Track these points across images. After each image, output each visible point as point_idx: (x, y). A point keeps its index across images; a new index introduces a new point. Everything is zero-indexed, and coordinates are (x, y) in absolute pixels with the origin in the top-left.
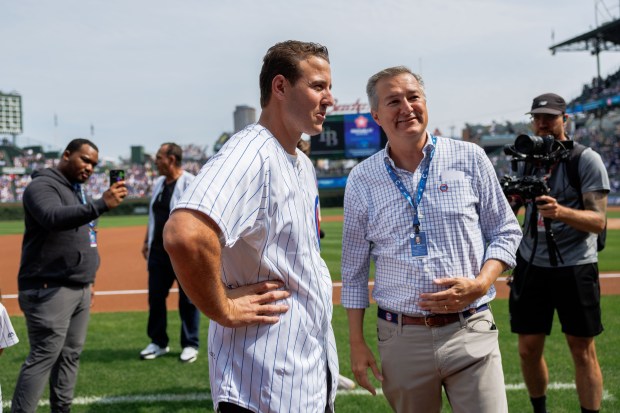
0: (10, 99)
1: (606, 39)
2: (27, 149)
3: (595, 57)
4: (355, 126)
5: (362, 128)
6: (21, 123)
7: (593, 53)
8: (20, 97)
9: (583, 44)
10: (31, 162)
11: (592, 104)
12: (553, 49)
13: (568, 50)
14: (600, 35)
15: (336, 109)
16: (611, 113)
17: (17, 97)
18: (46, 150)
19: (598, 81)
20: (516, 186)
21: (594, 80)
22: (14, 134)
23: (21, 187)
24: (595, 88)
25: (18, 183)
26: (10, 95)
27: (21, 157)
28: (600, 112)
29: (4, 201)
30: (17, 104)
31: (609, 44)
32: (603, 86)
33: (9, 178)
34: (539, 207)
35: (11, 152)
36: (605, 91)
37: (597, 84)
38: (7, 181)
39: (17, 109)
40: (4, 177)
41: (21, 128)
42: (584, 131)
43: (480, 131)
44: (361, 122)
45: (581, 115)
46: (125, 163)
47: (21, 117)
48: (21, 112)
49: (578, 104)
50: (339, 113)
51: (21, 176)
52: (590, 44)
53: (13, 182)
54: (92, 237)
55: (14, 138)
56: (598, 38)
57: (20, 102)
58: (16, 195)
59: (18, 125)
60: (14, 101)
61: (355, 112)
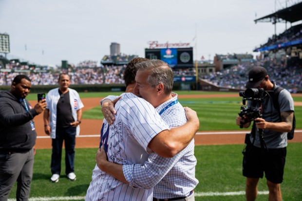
0: (4, 36)
1: (279, 17)
2: (12, 60)
3: (274, 25)
4: (166, 54)
5: (169, 55)
6: (9, 48)
7: (273, 23)
8: (8, 36)
9: (269, 19)
10: (14, 67)
11: (272, 47)
12: (256, 21)
13: (262, 22)
14: (277, 15)
15: (157, 46)
16: (280, 51)
17: (7, 36)
18: (21, 61)
19: (275, 36)
20: (246, 112)
21: (273, 36)
22: (6, 53)
23: (9, 78)
24: (273, 39)
25: (8, 77)
26: (4, 35)
27: (9, 64)
28: (275, 51)
29: (1, 85)
30: (7, 39)
31: (280, 19)
32: (277, 38)
33: (4, 74)
34: (256, 123)
35: (5, 62)
36: (278, 41)
37: (274, 38)
38: (2, 75)
39: (7, 41)
40: (1, 74)
41: (9, 50)
42: (268, 59)
43: (222, 57)
44: (169, 52)
45: (267, 51)
46: (59, 68)
47: (9, 45)
48: (9, 43)
49: (266, 46)
50: (159, 47)
51: (9, 73)
52: (272, 19)
53: (5, 76)
54: (32, 125)
55: (6, 55)
56: (276, 17)
57: (9, 38)
58: (7, 82)
59: (8, 49)
60: (6, 37)
61: (166, 47)
